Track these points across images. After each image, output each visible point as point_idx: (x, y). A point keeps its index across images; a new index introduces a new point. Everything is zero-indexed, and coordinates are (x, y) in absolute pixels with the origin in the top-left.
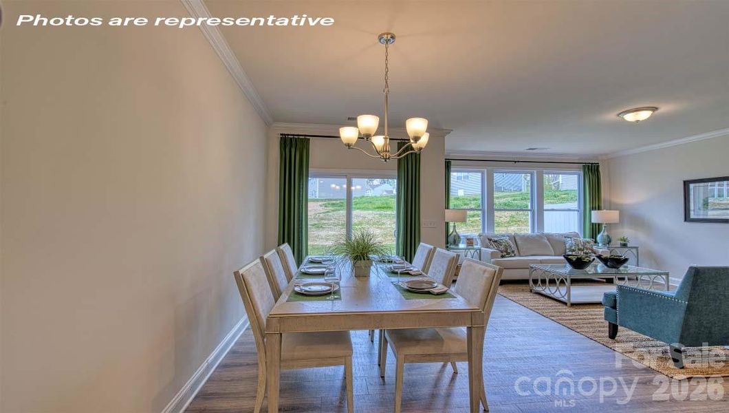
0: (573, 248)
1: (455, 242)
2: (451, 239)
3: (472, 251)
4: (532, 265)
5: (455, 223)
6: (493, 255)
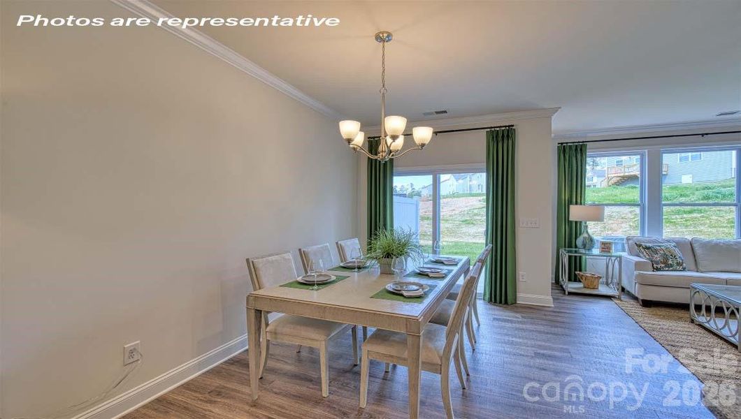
1: (584, 246)
2: (579, 242)
3: (613, 258)
4: (695, 285)
5: (586, 223)
6: (638, 266)
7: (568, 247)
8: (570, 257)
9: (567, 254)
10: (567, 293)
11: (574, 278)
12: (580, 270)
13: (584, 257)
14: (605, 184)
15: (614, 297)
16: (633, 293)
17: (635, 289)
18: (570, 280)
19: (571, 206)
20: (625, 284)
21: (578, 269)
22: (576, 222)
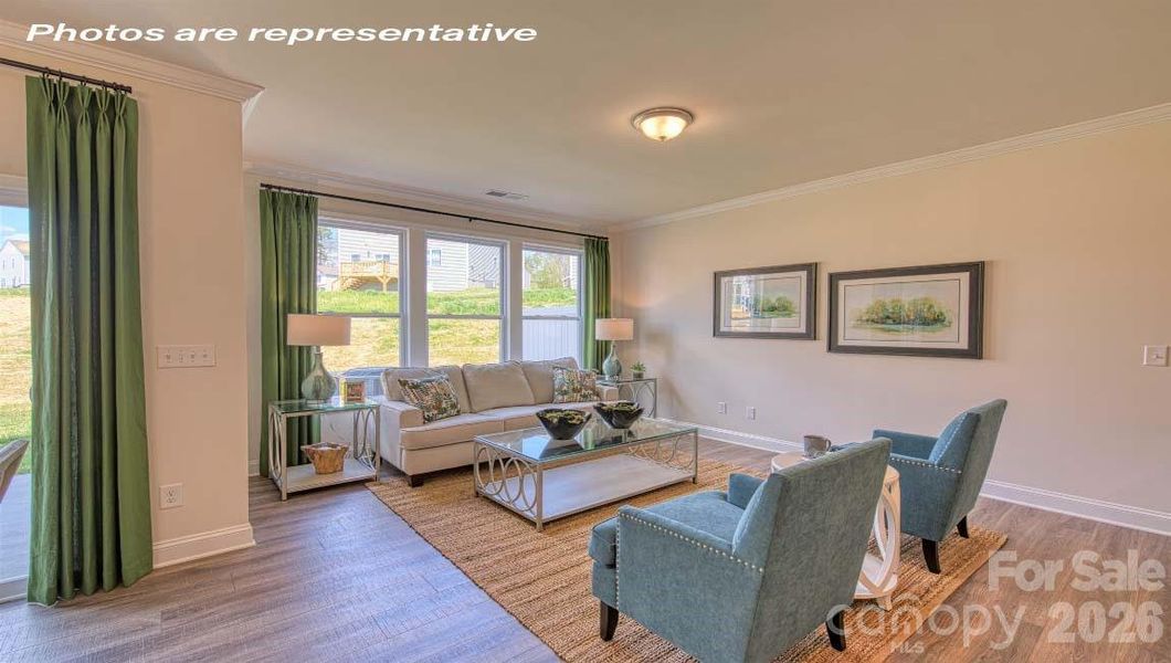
0: (565, 388)
1: (317, 395)
2: (307, 387)
3: (366, 412)
4: (479, 438)
5: (318, 348)
6: (405, 418)
7: (286, 398)
8: (289, 420)
9: (284, 417)
10: (284, 497)
11: (297, 458)
12: (310, 443)
13: (315, 417)
14: (337, 286)
15: (369, 480)
16: (398, 466)
17: (401, 461)
18: (290, 464)
19: (290, 316)
20: (386, 452)
21: (306, 441)
22: (300, 348)
